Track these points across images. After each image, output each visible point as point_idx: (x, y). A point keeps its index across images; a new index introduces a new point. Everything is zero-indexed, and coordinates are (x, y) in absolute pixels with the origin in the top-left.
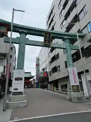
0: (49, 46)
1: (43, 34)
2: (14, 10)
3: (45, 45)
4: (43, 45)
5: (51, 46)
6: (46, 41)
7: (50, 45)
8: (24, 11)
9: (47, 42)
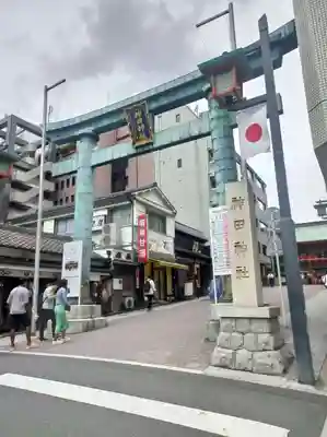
0: (151, 147)
1: (124, 116)
2: (47, 90)
3: (137, 148)
4: (133, 151)
5: (155, 146)
6: (138, 133)
7: (152, 144)
8: (64, 81)
9: (141, 137)
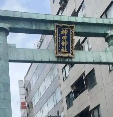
0: (70, 60)
5: (74, 60)
9: (62, 50)
